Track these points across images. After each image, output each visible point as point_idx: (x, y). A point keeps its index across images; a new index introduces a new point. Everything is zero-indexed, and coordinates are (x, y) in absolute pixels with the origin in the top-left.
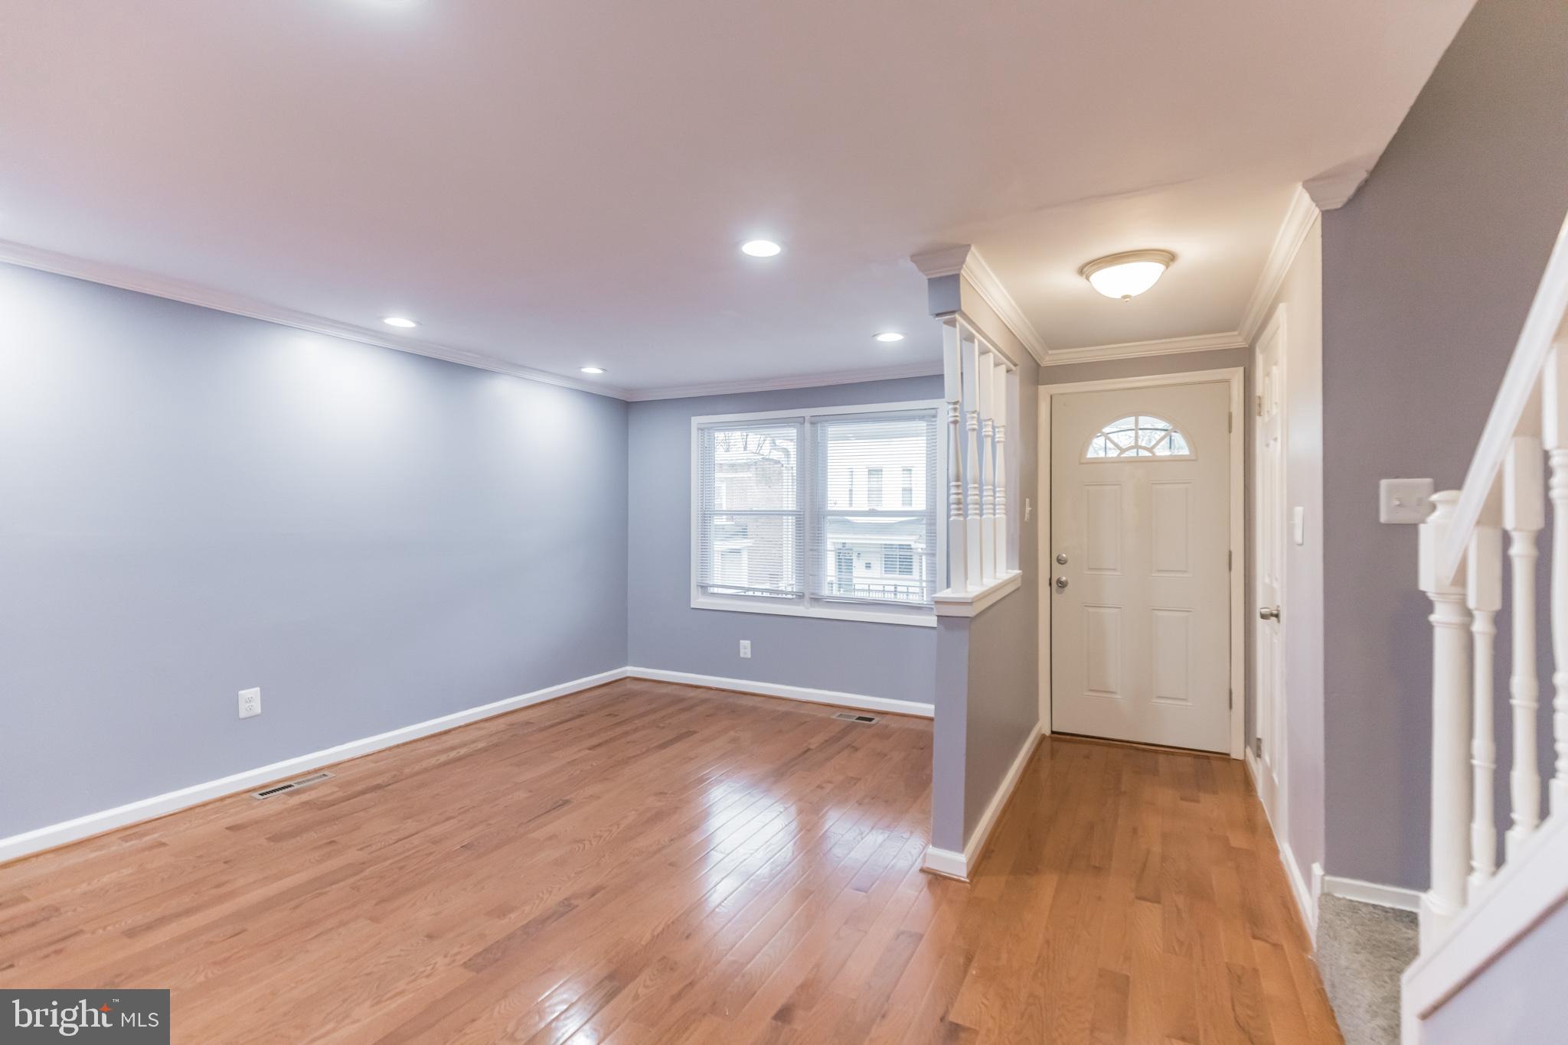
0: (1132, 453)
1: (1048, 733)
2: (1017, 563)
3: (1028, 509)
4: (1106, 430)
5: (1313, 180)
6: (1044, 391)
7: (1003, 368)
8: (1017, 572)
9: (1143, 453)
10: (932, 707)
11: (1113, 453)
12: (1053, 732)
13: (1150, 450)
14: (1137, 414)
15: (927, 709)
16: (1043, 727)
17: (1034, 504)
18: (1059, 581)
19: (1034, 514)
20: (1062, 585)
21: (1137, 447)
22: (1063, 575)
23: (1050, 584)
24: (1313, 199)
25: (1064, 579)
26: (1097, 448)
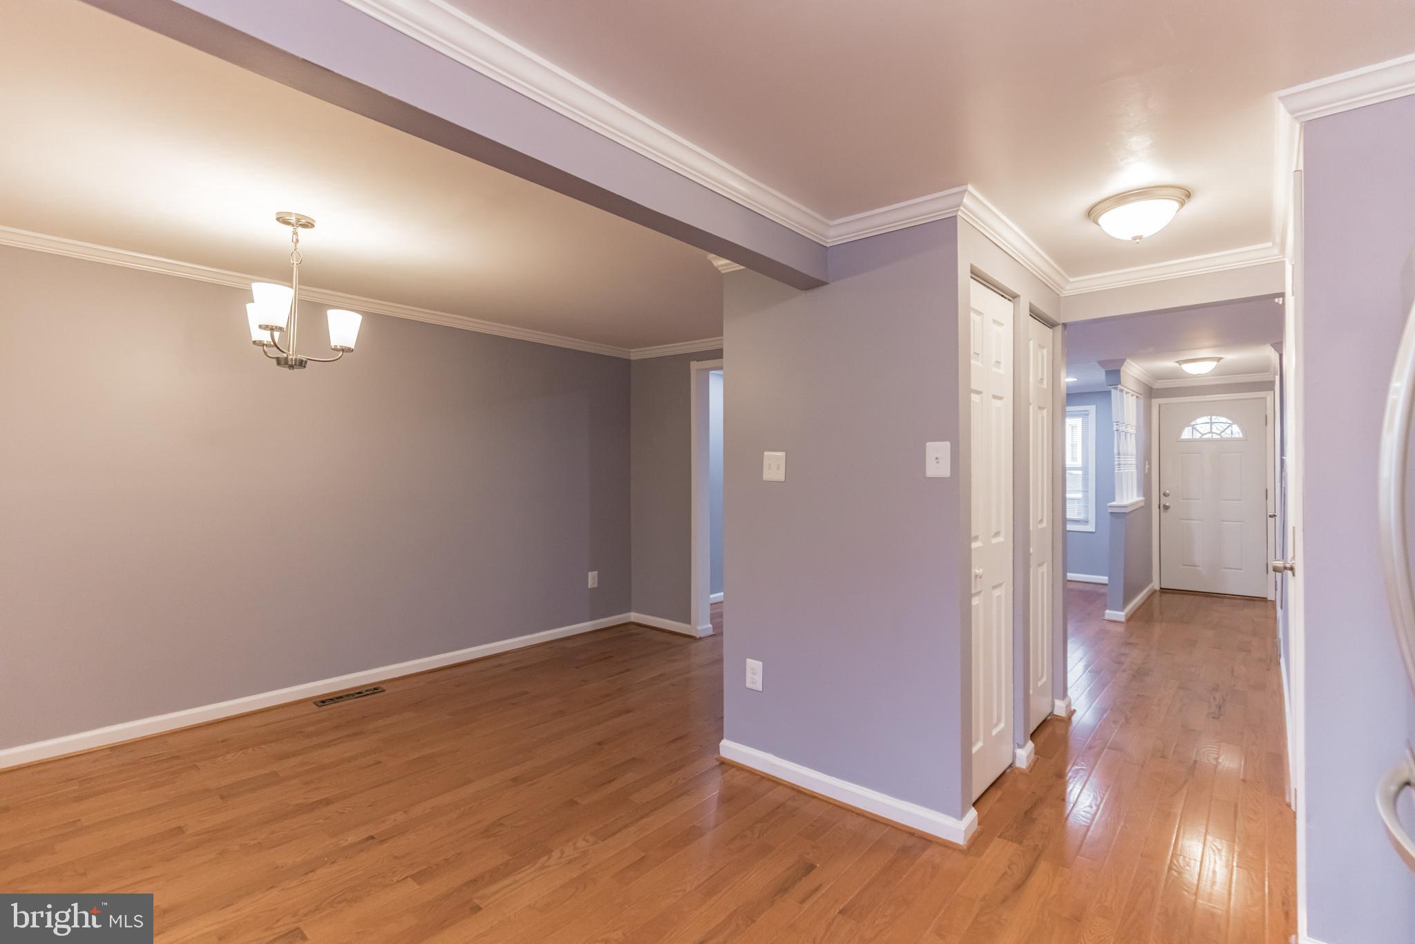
0: (1209, 436)
1: (1158, 588)
2: (1142, 493)
3: (1147, 467)
4: (1193, 423)
5: (1275, 344)
6: (1156, 402)
7: (1135, 397)
8: (1142, 498)
9: (1215, 436)
10: (1107, 578)
11: (1197, 436)
12: (1161, 588)
13: (1219, 434)
14: (1211, 415)
15: (1104, 579)
16: (1155, 585)
17: (1150, 464)
18: (1164, 506)
19: (1150, 469)
20: (1166, 508)
21: (1211, 432)
22: (1165, 501)
23: (1159, 507)
24: (1275, 350)
25: (1167, 504)
26: (1186, 434)
